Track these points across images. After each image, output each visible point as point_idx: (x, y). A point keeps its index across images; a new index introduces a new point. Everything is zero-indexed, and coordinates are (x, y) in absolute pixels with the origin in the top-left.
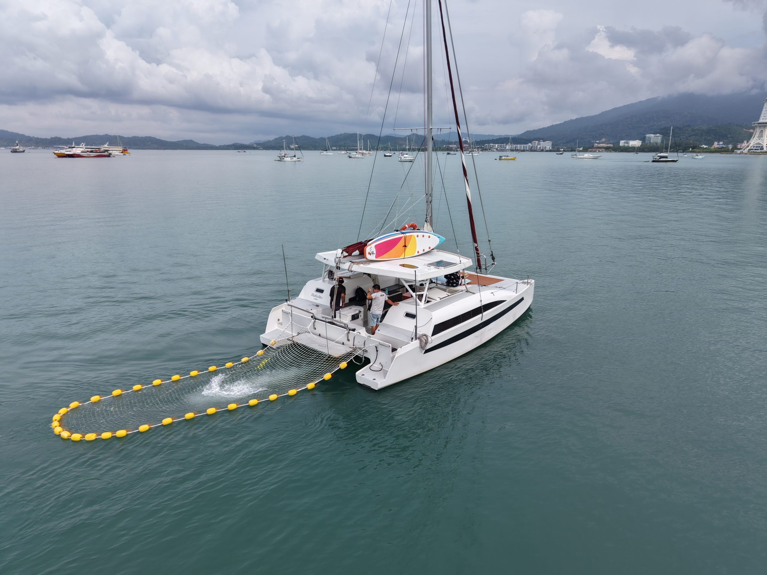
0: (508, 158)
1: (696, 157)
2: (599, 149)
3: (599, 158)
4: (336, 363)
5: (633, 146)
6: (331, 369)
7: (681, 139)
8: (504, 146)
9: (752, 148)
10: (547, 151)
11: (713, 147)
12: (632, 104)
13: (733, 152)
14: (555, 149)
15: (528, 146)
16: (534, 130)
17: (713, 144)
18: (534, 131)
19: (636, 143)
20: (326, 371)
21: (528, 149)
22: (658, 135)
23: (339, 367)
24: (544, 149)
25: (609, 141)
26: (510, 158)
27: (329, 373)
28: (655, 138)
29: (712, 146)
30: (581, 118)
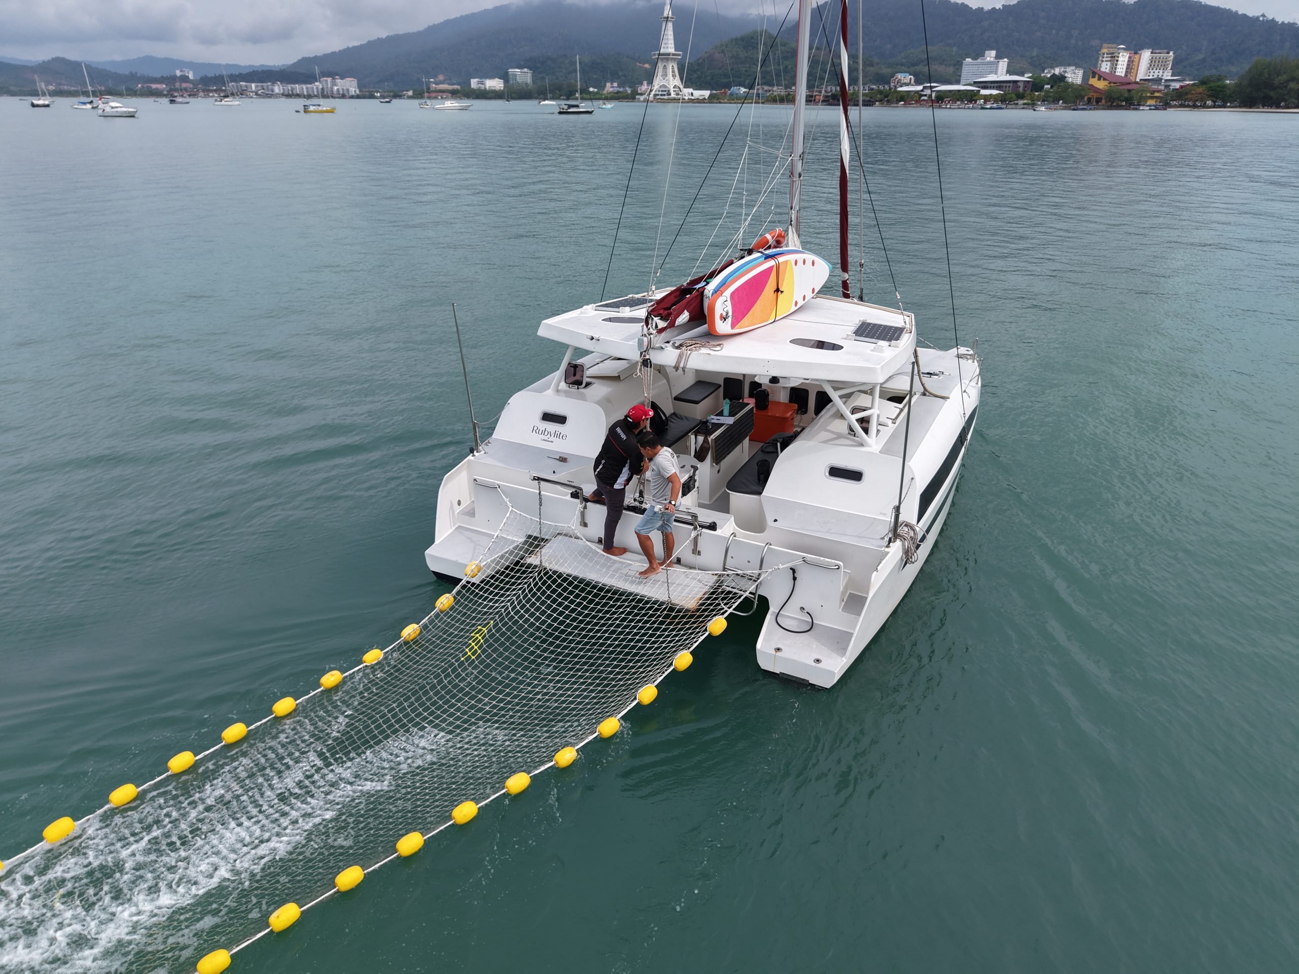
0: (320, 108)
1: (604, 106)
2: (441, 94)
3: (470, 108)
4: (694, 623)
5: (491, 88)
6: (686, 640)
7: (557, 78)
8: (268, 86)
9: (657, 93)
10: (352, 97)
11: (605, 92)
12: (473, 14)
13: (634, 98)
14: (365, 94)
15: (315, 87)
16: (316, 57)
17: (605, 86)
18: (316, 60)
19: (495, 84)
20: (673, 647)
21: (316, 93)
22: (526, 70)
23: (706, 630)
24: (346, 93)
25: (450, 80)
26: (325, 109)
27: (685, 652)
28: (522, 76)
29: (604, 89)
30: (395, 35)
